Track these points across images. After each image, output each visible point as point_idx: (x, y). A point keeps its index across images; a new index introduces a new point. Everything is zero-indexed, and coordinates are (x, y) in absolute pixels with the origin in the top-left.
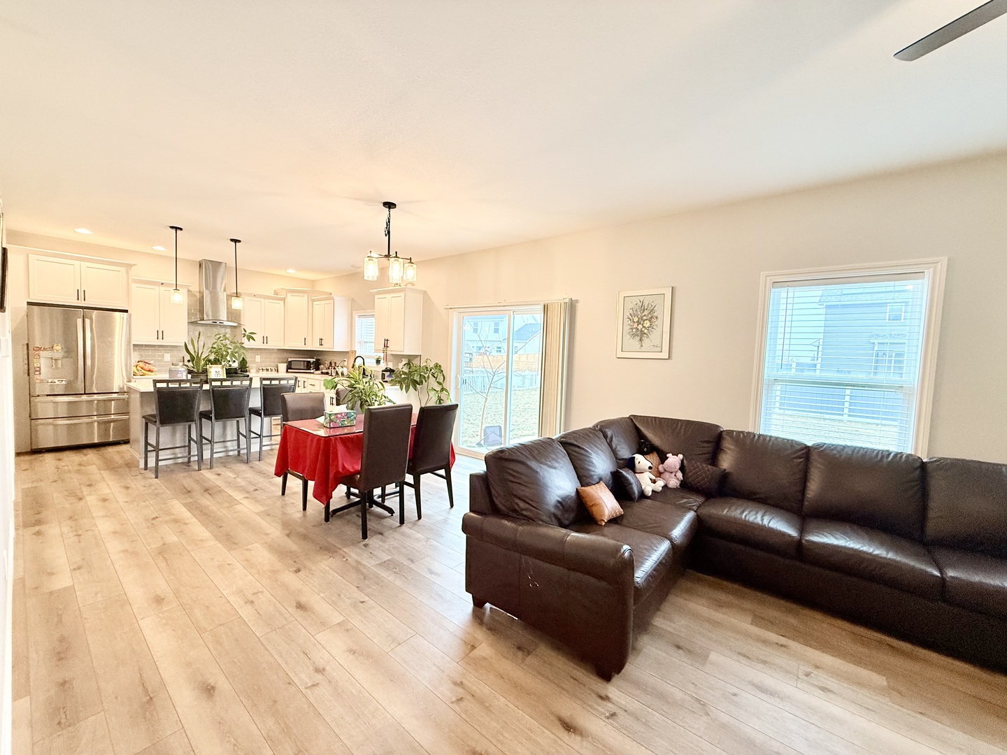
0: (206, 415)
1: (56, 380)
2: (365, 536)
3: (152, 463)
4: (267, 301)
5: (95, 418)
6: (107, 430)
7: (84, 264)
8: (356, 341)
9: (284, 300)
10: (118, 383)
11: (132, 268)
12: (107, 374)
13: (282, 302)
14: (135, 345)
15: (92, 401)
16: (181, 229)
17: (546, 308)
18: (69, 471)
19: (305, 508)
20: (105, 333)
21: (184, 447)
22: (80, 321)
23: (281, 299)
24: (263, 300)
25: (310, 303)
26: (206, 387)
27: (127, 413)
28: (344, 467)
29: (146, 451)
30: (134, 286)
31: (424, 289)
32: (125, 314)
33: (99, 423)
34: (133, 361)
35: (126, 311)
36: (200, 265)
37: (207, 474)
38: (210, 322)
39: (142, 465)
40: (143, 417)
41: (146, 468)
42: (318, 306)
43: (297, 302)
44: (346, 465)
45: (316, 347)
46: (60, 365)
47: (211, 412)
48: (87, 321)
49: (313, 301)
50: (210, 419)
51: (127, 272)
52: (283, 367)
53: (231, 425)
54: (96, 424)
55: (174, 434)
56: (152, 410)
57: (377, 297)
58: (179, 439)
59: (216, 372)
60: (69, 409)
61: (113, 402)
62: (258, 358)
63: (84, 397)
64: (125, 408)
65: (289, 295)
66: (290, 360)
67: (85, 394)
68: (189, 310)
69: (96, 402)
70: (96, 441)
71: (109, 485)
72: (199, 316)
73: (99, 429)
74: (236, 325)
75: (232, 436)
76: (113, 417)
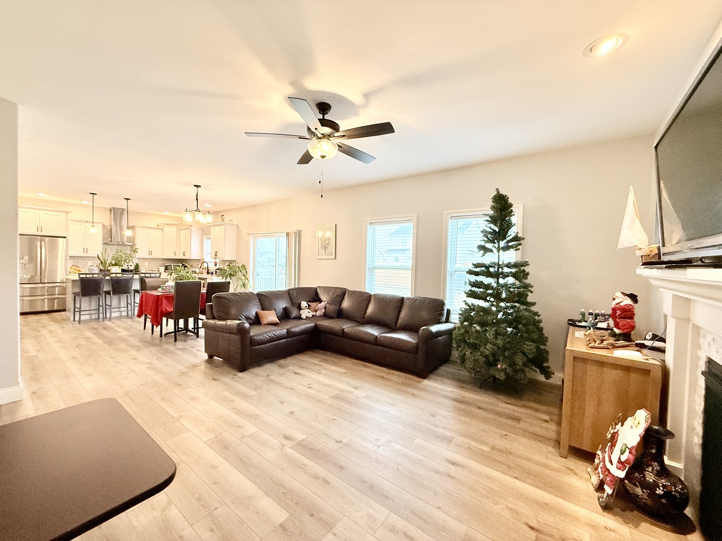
0: (108, 293)
1: (24, 276)
2: (175, 341)
3: (77, 318)
4: (151, 230)
5: (46, 297)
6: (53, 304)
7: (42, 212)
8: (205, 253)
9: (162, 229)
10: (60, 277)
11: (69, 214)
12: (53, 272)
13: (161, 231)
14: (70, 257)
15: (44, 287)
16: (96, 194)
17: (287, 234)
18: (32, 322)
19: (152, 333)
20: (53, 249)
21: (96, 310)
22: (39, 243)
23: (160, 229)
24: (148, 230)
25: (178, 231)
26: (107, 278)
27: (65, 294)
28: (166, 310)
29: (75, 311)
30: (70, 223)
31: (237, 224)
32: (65, 239)
33: (48, 299)
34: (69, 265)
35: (65, 237)
36: (111, 210)
37: (108, 323)
38: (116, 243)
39: (72, 319)
40: (73, 293)
41: (74, 320)
42: (183, 233)
43: (170, 231)
44: (167, 308)
45: (182, 257)
46: (27, 268)
47: (110, 291)
48: (43, 243)
49: (180, 230)
50: (110, 294)
51: (66, 216)
52: (162, 269)
53: (124, 298)
54: (46, 300)
55: (90, 302)
56: (78, 290)
57: (212, 228)
58: (94, 305)
59: (116, 270)
60: (31, 292)
61: (57, 288)
62: (146, 264)
63: (40, 285)
64: (63, 291)
65: (165, 227)
66: (166, 265)
67: (41, 283)
68: (103, 236)
69: (47, 288)
70: (46, 309)
71: (54, 327)
72: (109, 239)
73: (48, 303)
74: (132, 244)
75: (124, 305)
76: (56, 296)
